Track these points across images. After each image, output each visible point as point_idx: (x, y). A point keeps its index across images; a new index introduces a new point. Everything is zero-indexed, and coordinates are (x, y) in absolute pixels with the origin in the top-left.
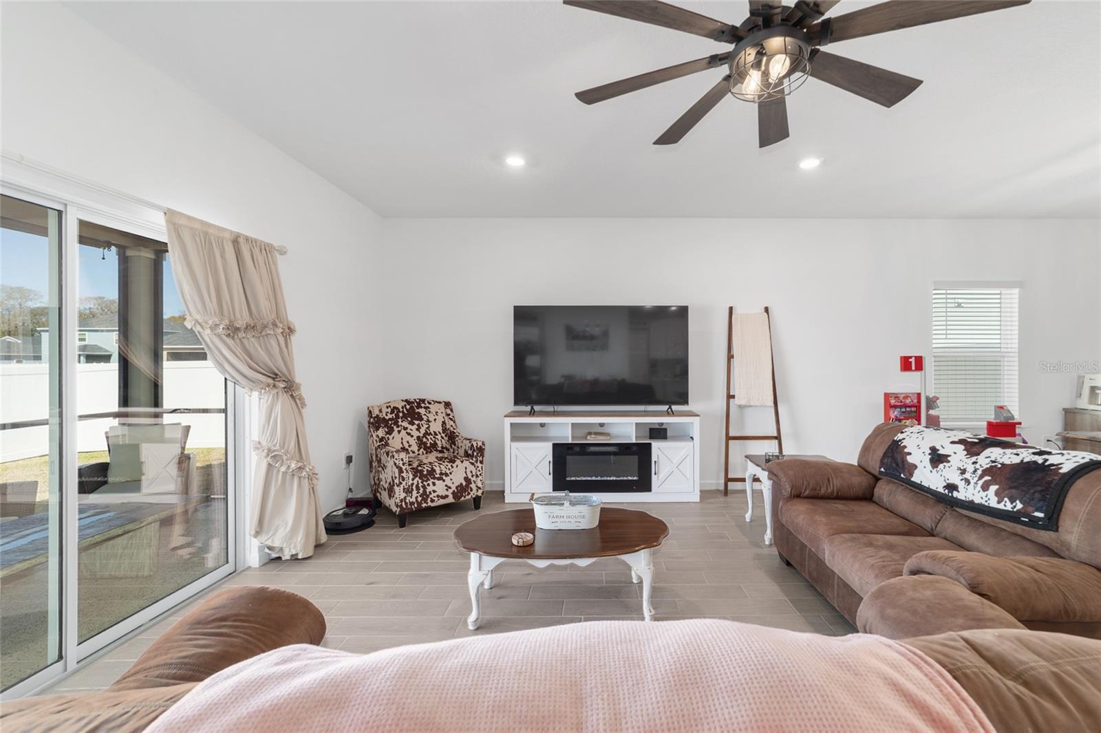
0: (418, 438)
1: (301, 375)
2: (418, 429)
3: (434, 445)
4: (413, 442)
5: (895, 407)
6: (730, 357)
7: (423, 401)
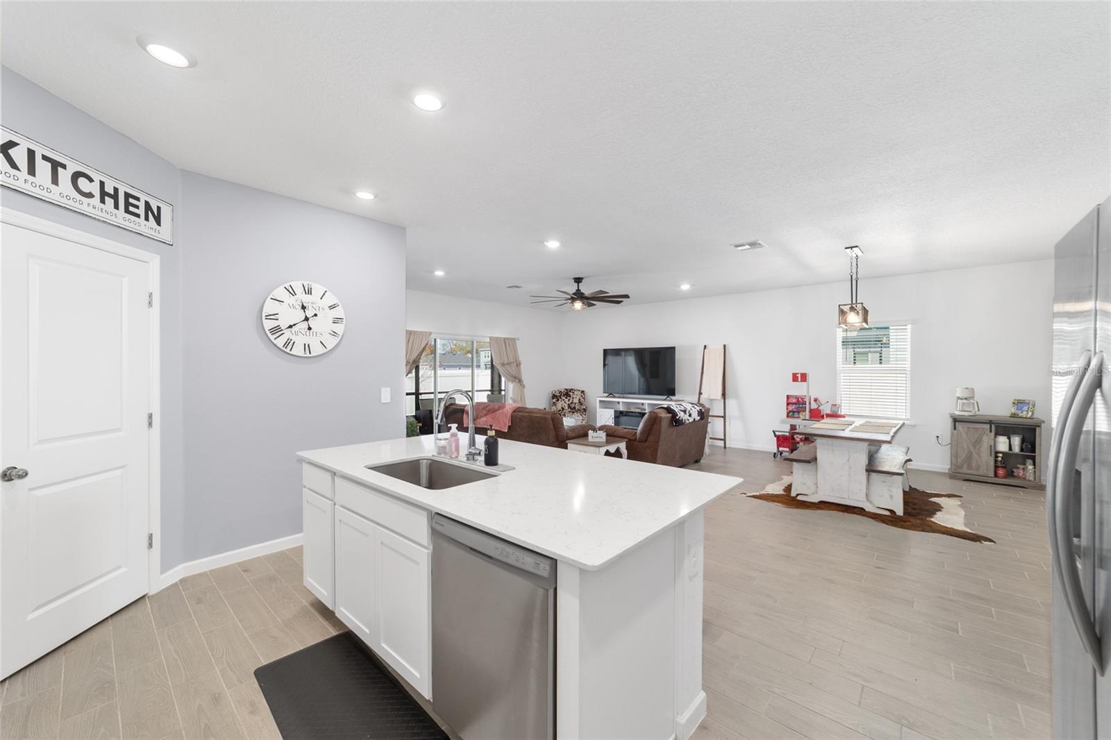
0: (569, 404)
1: (524, 378)
2: (569, 400)
3: (575, 408)
4: (566, 405)
5: (793, 404)
6: (702, 373)
7: (572, 389)
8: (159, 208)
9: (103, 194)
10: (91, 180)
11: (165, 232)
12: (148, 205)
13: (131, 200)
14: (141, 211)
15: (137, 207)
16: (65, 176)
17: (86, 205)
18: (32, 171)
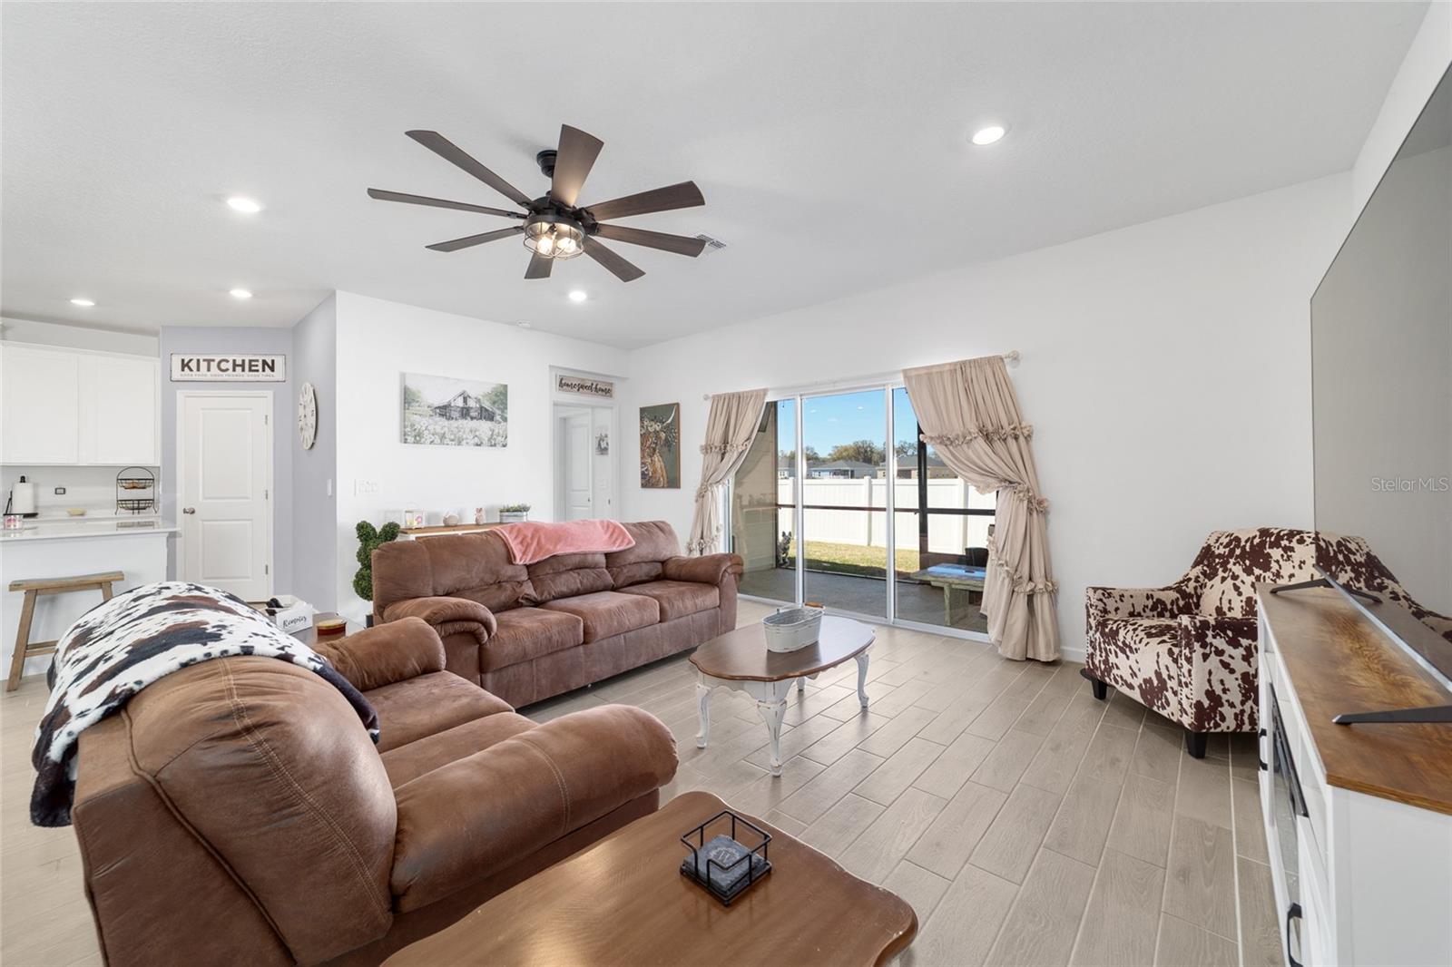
8: (273, 361)
9: (235, 365)
10: (227, 361)
11: (279, 374)
12: (265, 362)
13: (253, 363)
14: (260, 368)
15: (257, 366)
16: (214, 365)
17: (230, 375)
18: (198, 370)
